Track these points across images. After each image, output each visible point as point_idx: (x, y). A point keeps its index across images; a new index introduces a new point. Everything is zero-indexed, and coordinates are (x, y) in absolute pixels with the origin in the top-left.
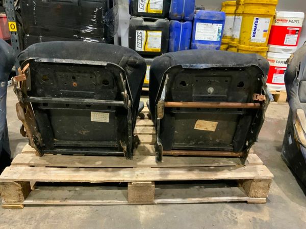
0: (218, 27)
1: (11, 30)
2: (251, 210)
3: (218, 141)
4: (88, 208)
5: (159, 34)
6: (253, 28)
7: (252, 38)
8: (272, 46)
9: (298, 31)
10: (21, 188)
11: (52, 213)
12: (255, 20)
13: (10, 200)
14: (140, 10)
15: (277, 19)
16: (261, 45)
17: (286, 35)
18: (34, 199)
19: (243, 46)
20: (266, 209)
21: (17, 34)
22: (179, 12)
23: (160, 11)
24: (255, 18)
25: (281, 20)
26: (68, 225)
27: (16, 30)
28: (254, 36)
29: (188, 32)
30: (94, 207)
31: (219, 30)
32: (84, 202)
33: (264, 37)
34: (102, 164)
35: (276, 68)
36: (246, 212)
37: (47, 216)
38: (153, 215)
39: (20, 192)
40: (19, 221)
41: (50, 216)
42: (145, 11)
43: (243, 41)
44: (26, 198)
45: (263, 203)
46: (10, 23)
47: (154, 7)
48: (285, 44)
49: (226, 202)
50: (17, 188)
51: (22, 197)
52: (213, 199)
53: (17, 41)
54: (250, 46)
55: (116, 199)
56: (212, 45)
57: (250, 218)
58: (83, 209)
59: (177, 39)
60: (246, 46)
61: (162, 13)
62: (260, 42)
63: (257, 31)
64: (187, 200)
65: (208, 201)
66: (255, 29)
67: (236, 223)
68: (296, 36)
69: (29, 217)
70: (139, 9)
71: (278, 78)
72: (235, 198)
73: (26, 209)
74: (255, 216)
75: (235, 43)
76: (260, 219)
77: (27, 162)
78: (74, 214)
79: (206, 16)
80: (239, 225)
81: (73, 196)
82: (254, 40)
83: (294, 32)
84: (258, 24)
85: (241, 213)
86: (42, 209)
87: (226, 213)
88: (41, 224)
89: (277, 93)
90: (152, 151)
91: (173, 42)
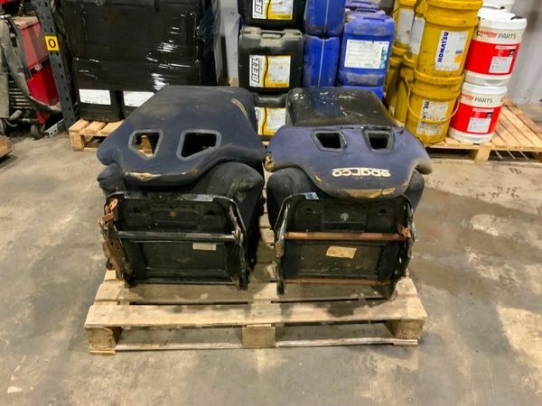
0: (381, 46)
1: (49, 49)
2: (396, 356)
3: (358, 267)
4: (194, 352)
5: (287, 60)
6: (440, 47)
7: (438, 63)
8: (470, 73)
9: (514, 50)
10: (112, 333)
11: (152, 360)
12: (442, 36)
13: (99, 346)
14: (256, 15)
15: (480, 29)
16: (451, 75)
17: (494, 58)
18: (128, 343)
19: (422, 75)
20: (416, 354)
21: (60, 56)
22: (319, 23)
23: (289, 17)
24: (443, 32)
25: (487, 33)
26: (172, 377)
27: (57, 48)
28: (440, 60)
29: (334, 54)
30: (201, 352)
31: (383, 51)
32: (189, 346)
33: (457, 60)
34: (208, 299)
35: (474, 110)
36: (390, 359)
37: (145, 364)
38: (273, 363)
39: (111, 337)
40: (114, 373)
41: (149, 365)
42: (263, 17)
43: (423, 66)
44: (117, 342)
45: (413, 346)
46: (47, 38)
47: (279, 10)
48: (490, 71)
49: (365, 345)
50: (108, 333)
51: (113, 341)
52: (349, 341)
53: (60, 66)
54: (434, 75)
55: (228, 341)
56: (372, 75)
57: (394, 367)
58: (188, 355)
59: (316, 67)
60: (427, 76)
61: (291, 18)
62: (450, 70)
63: (444, 53)
64: (316, 343)
65: (343, 343)
66: (442, 50)
67: (374, 373)
68: (510, 59)
69: (124, 366)
70: (254, 13)
71: (477, 124)
72: (378, 340)
73: (119, 356)
74: (400, 364)
75: (412, 61)
76: (406, 369)
77: (114, 298)
78: (178, 362)
79: (362, 30)
80: (378, 376)
81: (174, 337)
82: (441, 67)
83: (506, 53)
84: (448, 41)
85: (383, 360)
86: (138, 356)
87: (365, 360)
88: (141, 376)
89: (475, 147)
90: (273, 276)
91: (309, 72)
